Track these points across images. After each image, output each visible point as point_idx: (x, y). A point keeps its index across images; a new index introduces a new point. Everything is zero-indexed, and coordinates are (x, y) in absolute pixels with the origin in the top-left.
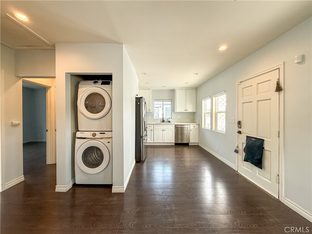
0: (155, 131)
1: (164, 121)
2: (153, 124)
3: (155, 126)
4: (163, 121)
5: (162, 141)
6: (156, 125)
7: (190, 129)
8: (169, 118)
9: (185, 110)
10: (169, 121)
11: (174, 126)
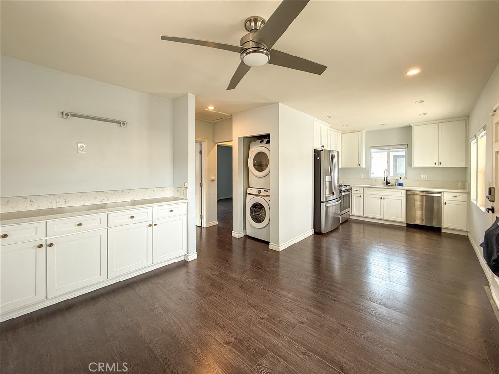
0: (366, 199)
1: (390, 183)
2: (363, 188)
3: (366, 191)
4: (387, 183)
5: (379, 217)
6: (369, 189)
7: (443, 200)
8: (400, 178)
9: (436, 164)
10: (399, 184)
11: (404, 192)
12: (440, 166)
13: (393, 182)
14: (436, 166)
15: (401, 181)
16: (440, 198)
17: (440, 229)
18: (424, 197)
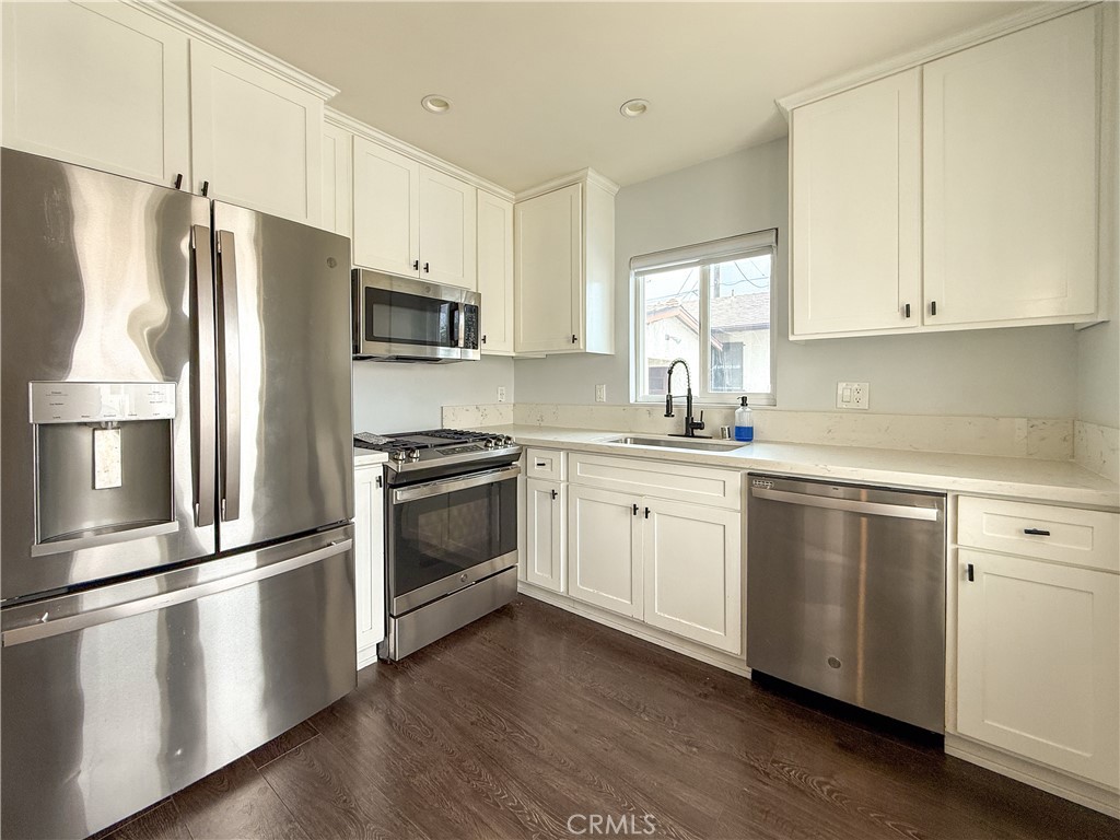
0: (577, 508)
1: (701, 427)
3: (578, 466)
4: (691, 427)
7: (950, 547)
8: (744, 402)
9: (907, 311)
10: (739, 429)
11: (736, 481)
12: (933, 325)
13: (714, 421)
14: (913, 325)
15: (745, 418)
16: (936, 531)
17: (937, 741)
18: (864, 520)
